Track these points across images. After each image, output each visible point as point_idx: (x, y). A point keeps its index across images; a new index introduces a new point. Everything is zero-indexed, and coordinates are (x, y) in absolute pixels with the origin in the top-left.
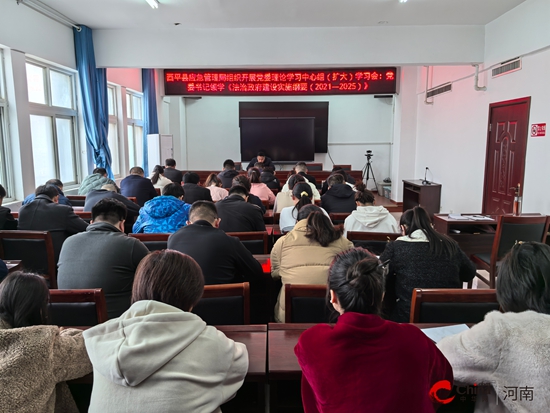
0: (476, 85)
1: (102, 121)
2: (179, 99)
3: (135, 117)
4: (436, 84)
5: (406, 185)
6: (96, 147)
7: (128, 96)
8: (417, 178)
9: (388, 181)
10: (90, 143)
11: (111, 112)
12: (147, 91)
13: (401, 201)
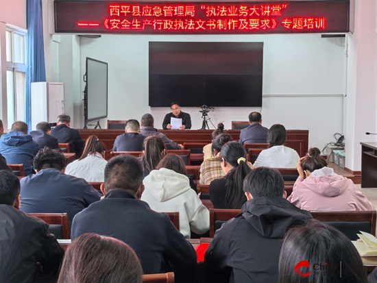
2: (72, 38)
3: (16, 61)
5: (365, 148)
7: (7, 34)
12: (32, 28)
13: (360, 170)
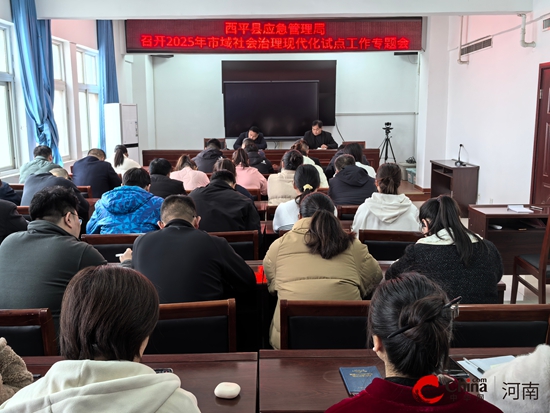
0: (523, 41)
1: (46, 87)
2: (145, 58)
3: (88, 82)
4: (473, 37)
5: (435, 166)
6: (39, 122)
7: (78, 55)
8: (448, 158)
9: (412, 161)
10: (30, 116)
11: (57, 76)
12: (103, 48)
13: (429, 187)
